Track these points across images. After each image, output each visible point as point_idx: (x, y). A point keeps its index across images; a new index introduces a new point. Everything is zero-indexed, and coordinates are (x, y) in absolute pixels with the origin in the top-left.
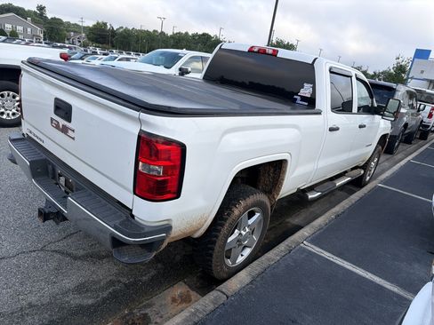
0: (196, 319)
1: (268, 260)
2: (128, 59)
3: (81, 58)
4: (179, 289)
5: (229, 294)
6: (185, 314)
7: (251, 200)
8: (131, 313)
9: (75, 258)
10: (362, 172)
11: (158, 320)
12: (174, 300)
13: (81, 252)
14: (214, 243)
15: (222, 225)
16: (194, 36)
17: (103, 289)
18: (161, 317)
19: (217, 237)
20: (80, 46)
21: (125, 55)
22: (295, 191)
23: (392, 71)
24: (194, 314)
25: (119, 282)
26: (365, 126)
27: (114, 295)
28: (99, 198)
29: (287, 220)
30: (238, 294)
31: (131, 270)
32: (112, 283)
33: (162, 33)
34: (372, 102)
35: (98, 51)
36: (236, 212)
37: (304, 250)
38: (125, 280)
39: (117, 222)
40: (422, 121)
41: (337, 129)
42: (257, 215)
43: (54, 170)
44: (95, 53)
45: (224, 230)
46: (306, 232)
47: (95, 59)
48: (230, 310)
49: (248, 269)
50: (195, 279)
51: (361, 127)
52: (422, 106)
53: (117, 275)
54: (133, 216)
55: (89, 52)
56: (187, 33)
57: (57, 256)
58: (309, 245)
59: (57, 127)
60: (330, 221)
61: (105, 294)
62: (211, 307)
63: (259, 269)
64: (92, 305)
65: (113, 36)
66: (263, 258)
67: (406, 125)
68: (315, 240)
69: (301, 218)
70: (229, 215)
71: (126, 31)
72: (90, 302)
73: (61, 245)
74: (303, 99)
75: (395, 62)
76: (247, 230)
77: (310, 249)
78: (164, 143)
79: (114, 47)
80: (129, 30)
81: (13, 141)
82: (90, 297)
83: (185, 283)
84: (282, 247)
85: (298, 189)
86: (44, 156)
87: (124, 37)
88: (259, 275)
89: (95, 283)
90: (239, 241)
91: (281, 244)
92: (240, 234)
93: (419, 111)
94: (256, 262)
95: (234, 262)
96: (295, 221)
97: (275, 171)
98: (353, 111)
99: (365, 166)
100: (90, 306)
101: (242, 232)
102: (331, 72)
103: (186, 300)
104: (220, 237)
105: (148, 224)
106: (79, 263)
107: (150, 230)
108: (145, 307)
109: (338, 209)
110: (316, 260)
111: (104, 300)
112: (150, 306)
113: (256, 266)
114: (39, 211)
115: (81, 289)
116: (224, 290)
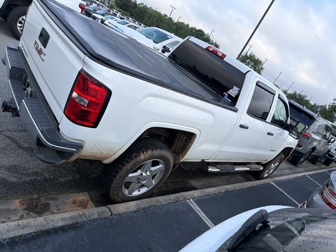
0: (80, 220)
1: (157, 201)
2: (135, 28)
3: (103, 15)
4: (82, 197)
5: (114, 213)
6: (75, 213)
7: (157, 152)
8: (38, 199)
9: (20, 147)
10: (262, 168)
11: (55, 211)
12: (74, 202)
13: (26, 145)
14: (118, 172)
15: (128, 162)
16: (192, 29)
17: (27, 175)
18: (58, 210)
19: (121, 169)
20: (108, 7)
21: (136, 24)
22: (200, 161)
23: (327, 107)
24: (81, 216)
25: (42, 175)
26: (272, 135)
27: (33, 183)
28: (44, 108)
29: (189, 181)
30: (120, 215)
31: (55, 170)
32: (36, 173)
33: (170, 19)
34: (287, 119)
35: (118, 14)
36: (142, 157)
37: (187, 205)
38: (47, 175)
39: (44, 128)
40: (329, 151)
41: (247, 128)
42: (161, 166)
43: (26, 79)
44: (115, 15)
45: (128, 166)
46: (196, 193)
47: (112, 19)
48: (108, 223)
49: (139, 202)
50: (98, 194)
51: (269, 134)
52: (332, 140)
53: (43, 170)
54: (59, 129)
55: (111, 13)
56: (188, 25)
57: (8, 140)
58: (194, 203)
59: (37, 49)
60: (219, 193)
61: (27, 179)
62: (96, 216)
63: (146, 205)
64: (14, 183)
65: (134, 8)
66: (154, 199)
67: (314, 149)
68: (199, 202)
69: (201, 183)
70: (136, 156)
71: (145, 7)
72: (14, 180)
73: (15, 135)
74: (230, 97)
75: (332, 102)
76: (148, 174)
77: (192, 205)
78: (96, 84)
79: (131, 16)
80: (147, 8)
81: (9, 48)
82: (15, 177)
83: (89, 194)
84: (173, 197)
85: (203, 160)
86: (24, 67)
87: (141, 11)
88: (145, 208)
89: (24, 169)
90: (139, 179)
91: (173, 195)
92: (141, 174)
93: (329, 142)
94: (147, 199)
95: (130, 193)
96: (194, 183)
97: (187, 139)
98: (267, 120)
99: (266, 165)
100: (12, 183)
101: (144, 174)
102: (257, 85)
103: (83, 205)
104: (123, 170)
105: (66, 138)
106: (21, 151)
107: (66, 142)
108: (51, 199)
109: (230, 187)
110: (191, 215)
111: (24, 183)
112: (55, 199)
113: (145, 203)
114: (4, 103)
115: (12, 169)
116: (112, 209)
